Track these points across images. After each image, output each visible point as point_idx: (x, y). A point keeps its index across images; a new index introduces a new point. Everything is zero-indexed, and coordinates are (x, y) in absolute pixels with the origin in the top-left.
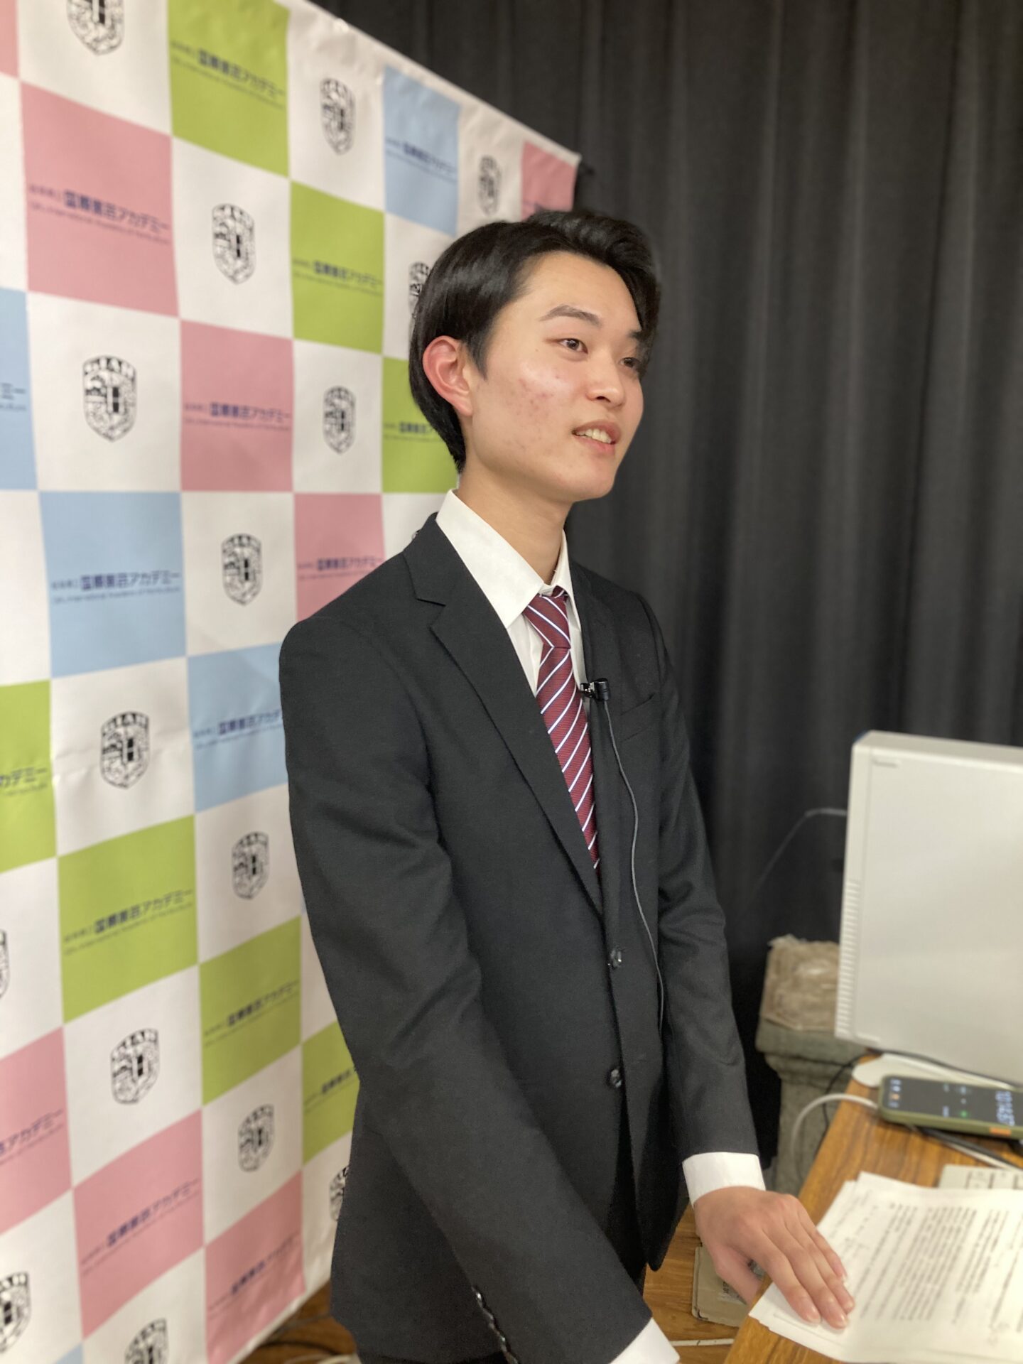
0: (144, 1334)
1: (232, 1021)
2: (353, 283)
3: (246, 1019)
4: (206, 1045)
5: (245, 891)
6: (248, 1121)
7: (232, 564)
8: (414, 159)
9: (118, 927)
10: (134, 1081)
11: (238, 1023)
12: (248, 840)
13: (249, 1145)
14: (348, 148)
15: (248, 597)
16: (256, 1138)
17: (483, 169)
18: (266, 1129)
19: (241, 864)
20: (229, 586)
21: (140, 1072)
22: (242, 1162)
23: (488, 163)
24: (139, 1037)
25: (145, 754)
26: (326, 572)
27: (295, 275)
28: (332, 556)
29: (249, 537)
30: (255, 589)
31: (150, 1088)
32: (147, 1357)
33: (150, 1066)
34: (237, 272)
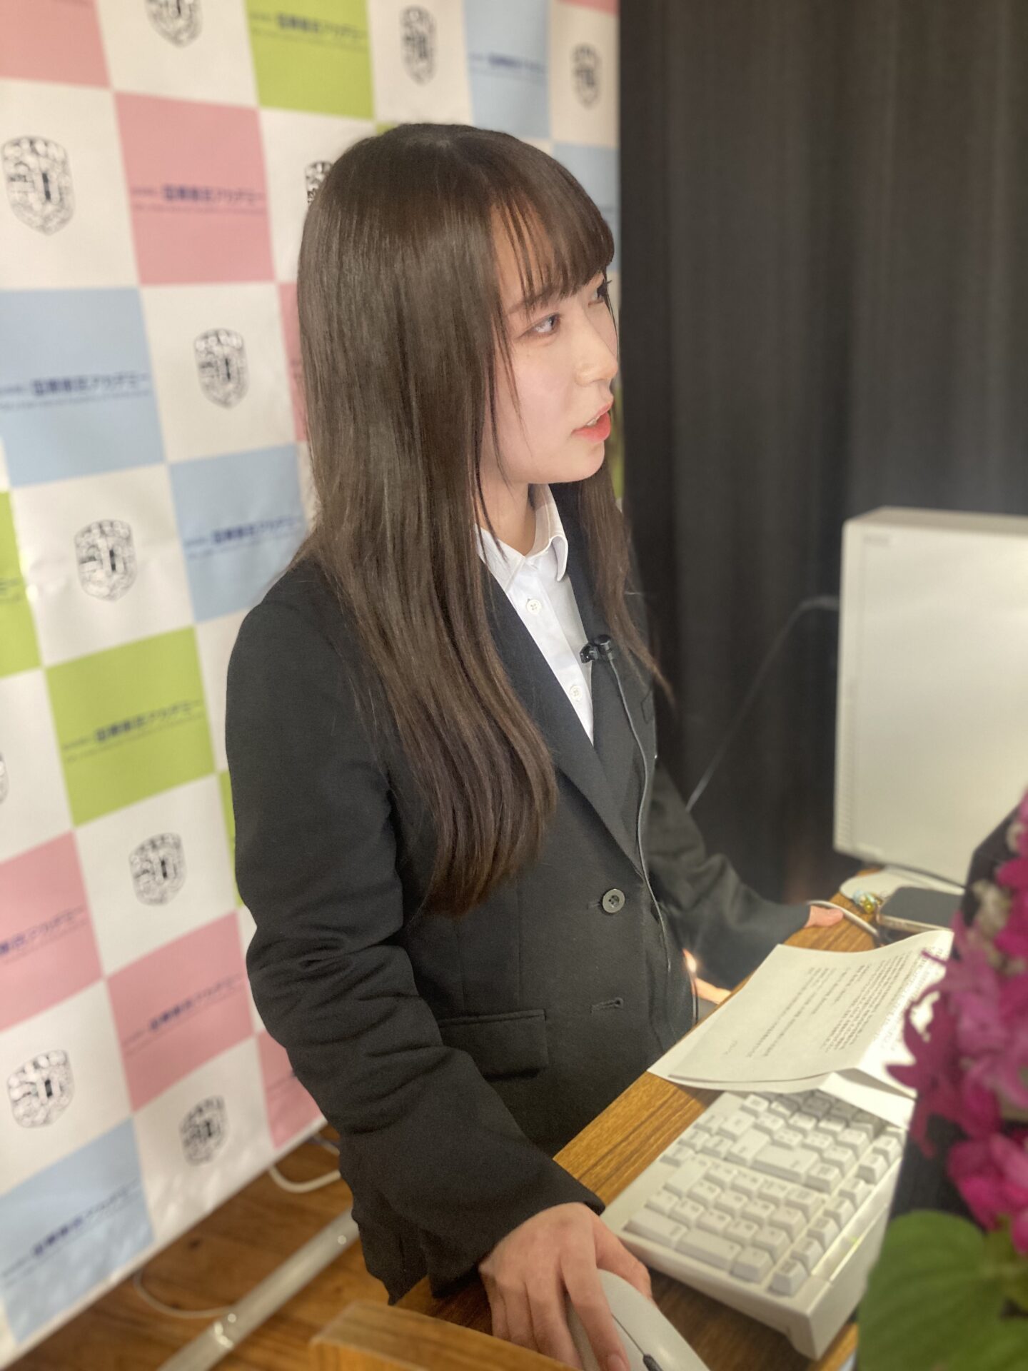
0: (200, 1110)
2: (329, 37)
7: (209, 364)
9: (122, 736)
10: (159, 884)
15: (233, 398)
20: (208, 387)
21: (165, 875)
24: (158, 843)
25: (130, 566)
27: (254, 32)
29: (228, 334)
30: (241, 390)
31: (176, 890)
32: (204, 1131)
33: (175, 869)
34: (179, 32)
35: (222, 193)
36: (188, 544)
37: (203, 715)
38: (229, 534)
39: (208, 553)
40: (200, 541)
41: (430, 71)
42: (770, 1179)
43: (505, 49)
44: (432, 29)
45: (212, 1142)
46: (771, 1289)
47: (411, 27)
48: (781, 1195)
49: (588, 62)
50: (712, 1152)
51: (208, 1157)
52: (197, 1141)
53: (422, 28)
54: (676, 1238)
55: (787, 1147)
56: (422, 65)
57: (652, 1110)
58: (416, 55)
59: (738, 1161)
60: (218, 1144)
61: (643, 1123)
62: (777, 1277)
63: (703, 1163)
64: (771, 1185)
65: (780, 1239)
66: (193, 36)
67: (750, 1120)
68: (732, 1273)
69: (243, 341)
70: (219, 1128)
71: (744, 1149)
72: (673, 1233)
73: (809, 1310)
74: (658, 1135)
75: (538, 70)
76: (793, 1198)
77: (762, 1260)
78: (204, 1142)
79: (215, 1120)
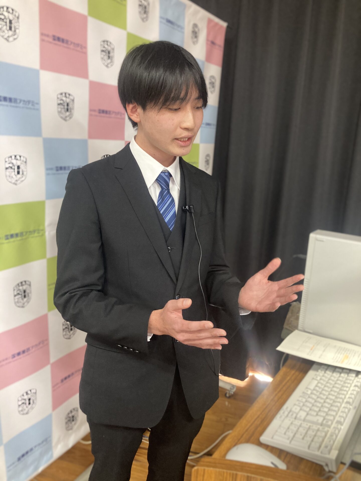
0: (71, 412)
8: (169, 24)
14: (147, 20)
17: (193, 28)
23: (195, 26)
32: (72, 419)
42: (311, 424)
45: (73, 423)
46: (322, 453)
48: (316, 428)
49: (213, 80)
51: (71, 429)
52: (69, 422)
55: (313, 415)
59: (300, 419)
60: (75, 424)
63: (289, 420)
67: (299, 408)
68: (309, 449)
70: (76, 418)
71: (300, 416)
76: (320, 429)
78: (71, 423)
79: (75, 416)
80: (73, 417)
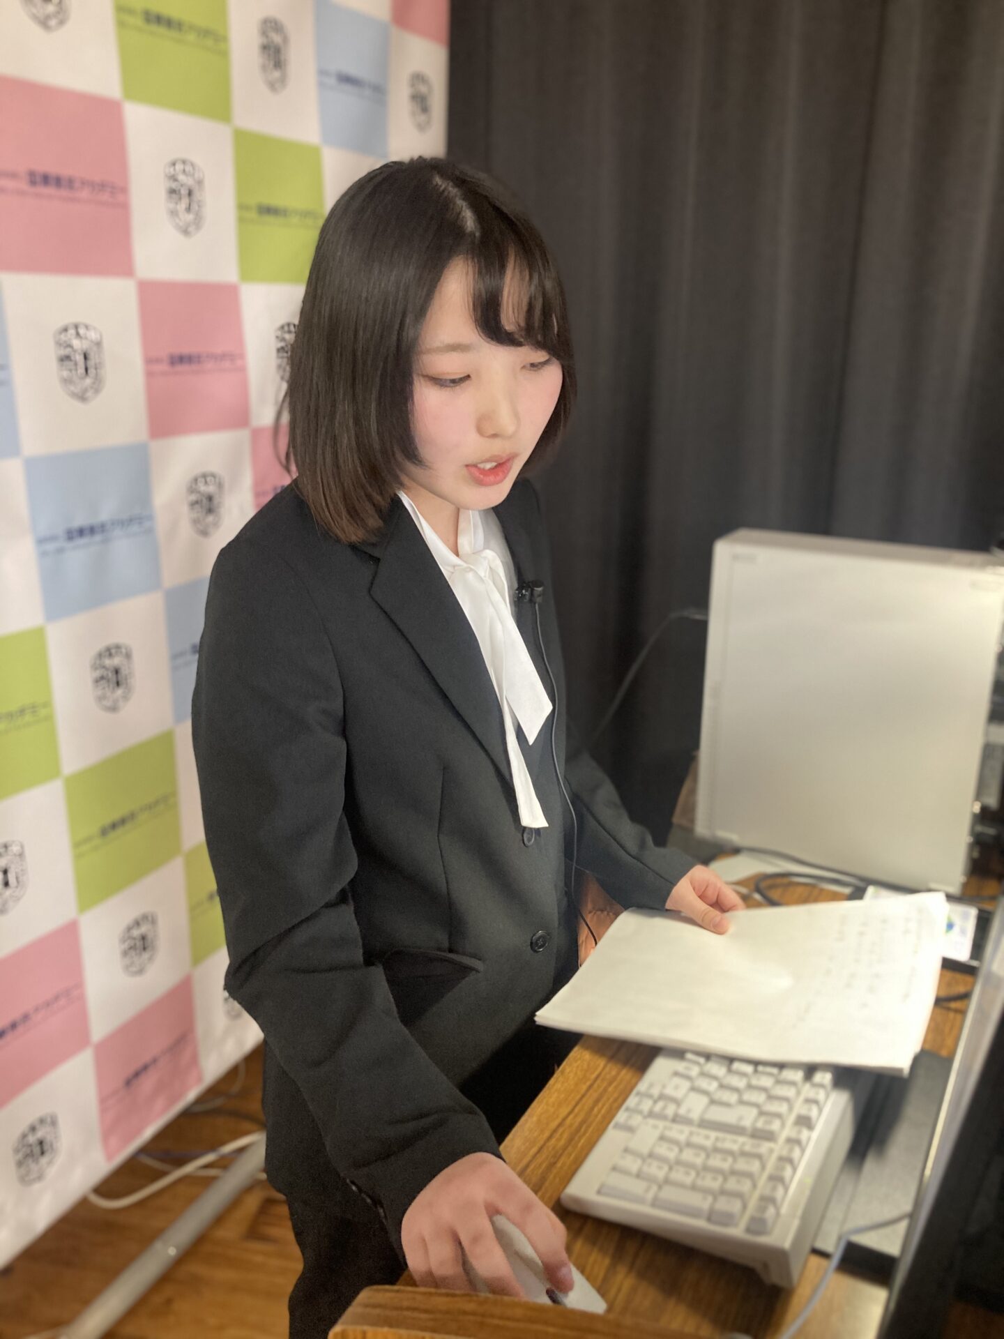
0: (33, 1129)
1: (104, 832)
2: (191, 37)
3: (120, 831)
4: (78, 857)
5: (108, 703)
6: (129, 929)
7: (68, 358)
11: (112, 835)
12: (109, 652)
13: (133, 953)
15: (89, 394)
16: (139, 944)
18: (150, 937)
19: (102, 678)
20: (66, 381)
22: (127, 968)
26: (179, 368)
27: (121, 24)
28: (186, 350)
29: (87, 327)
30: (97, 386)
31: (18, 899)
32: (37, 1150)
33: (17, 878)
34: (48, 17)
35: (84, 183)
36: (41, 541)
37: (49, 718)
38: (81, 532)
39: (60, 551)
40: (53, 538)
41: (283, 80)
42: (721, 1135)
43: (352, 70)
44: (286, 40)
45: (44, 1160)
46: (748, 1230)
47: (267, 37)
48: (735, 1147)
49: (423, 89)
50: (661, 1116)
51: (40, 1177)
52: (30, 1161)
53: (277, 39)
54: (650, 1196)
55: (727, 1105)
56: (277, 74)
57: (588, 1083)
58: (272, 63)
59: (687, 1121)
60: (50, 1163)
61: (583, 1096)
62: (753, 1220)
63: (655, 1127)
64: (724, 1140)
65: (746, 1186)
66: (62, 23)
67: (686, 1085)
68: (709, 1219)
69: (101, 336)
70: (51, 1145)
71: (689, 1111)
72: (647, 1190)
73: (787, 1244)
74: (600, 1105)
75: (379, 91)
76: (747, 1148)
77: (736, 1206)
78: (36, 1161)
79: (49, 1138)
80: (41, 1143)
